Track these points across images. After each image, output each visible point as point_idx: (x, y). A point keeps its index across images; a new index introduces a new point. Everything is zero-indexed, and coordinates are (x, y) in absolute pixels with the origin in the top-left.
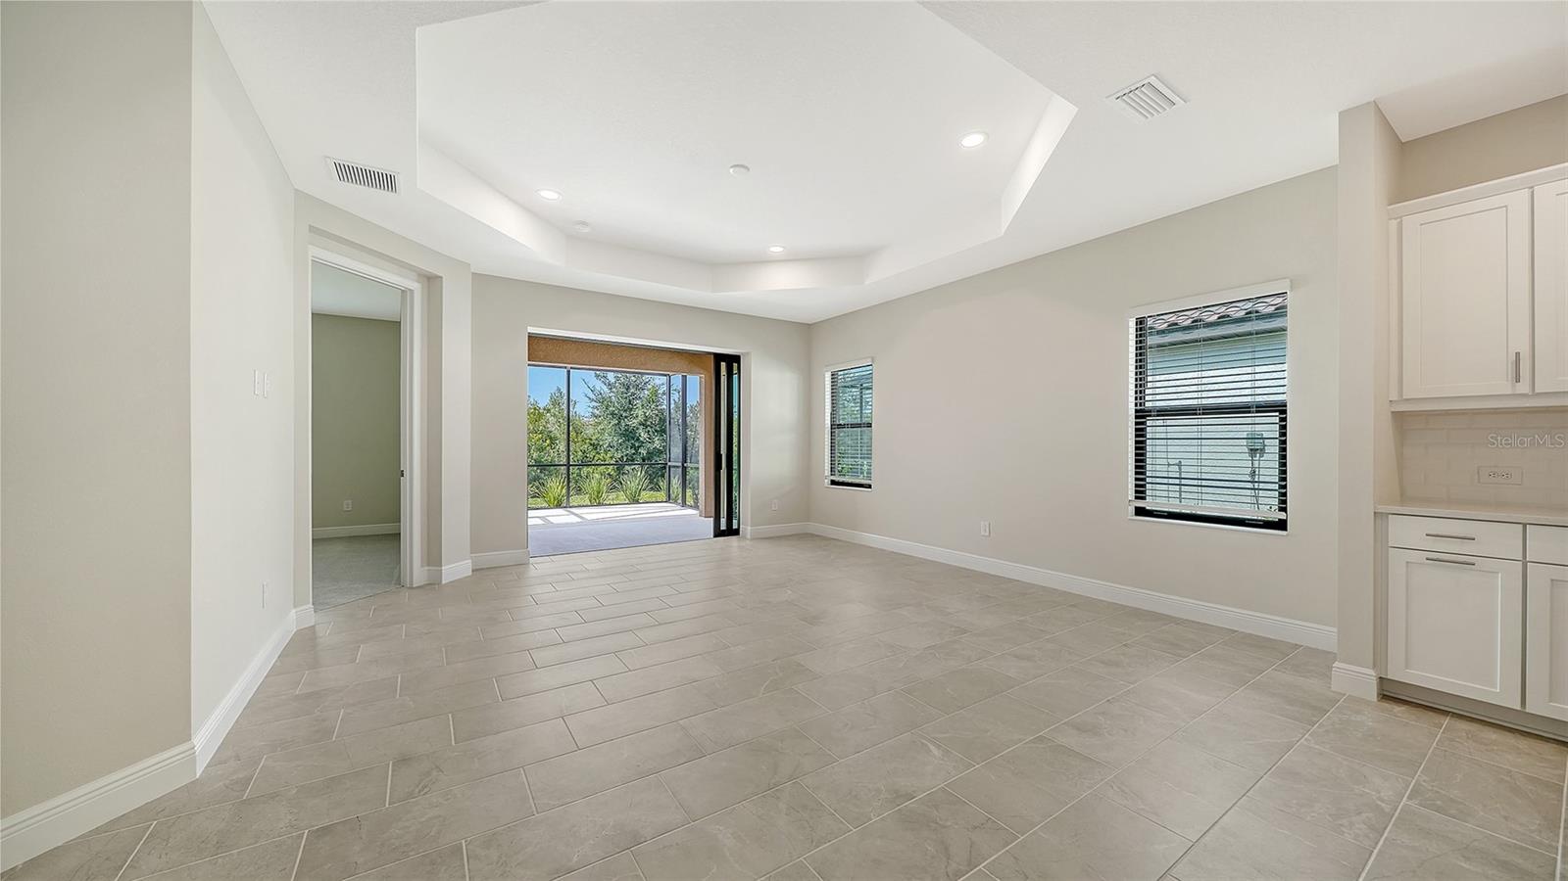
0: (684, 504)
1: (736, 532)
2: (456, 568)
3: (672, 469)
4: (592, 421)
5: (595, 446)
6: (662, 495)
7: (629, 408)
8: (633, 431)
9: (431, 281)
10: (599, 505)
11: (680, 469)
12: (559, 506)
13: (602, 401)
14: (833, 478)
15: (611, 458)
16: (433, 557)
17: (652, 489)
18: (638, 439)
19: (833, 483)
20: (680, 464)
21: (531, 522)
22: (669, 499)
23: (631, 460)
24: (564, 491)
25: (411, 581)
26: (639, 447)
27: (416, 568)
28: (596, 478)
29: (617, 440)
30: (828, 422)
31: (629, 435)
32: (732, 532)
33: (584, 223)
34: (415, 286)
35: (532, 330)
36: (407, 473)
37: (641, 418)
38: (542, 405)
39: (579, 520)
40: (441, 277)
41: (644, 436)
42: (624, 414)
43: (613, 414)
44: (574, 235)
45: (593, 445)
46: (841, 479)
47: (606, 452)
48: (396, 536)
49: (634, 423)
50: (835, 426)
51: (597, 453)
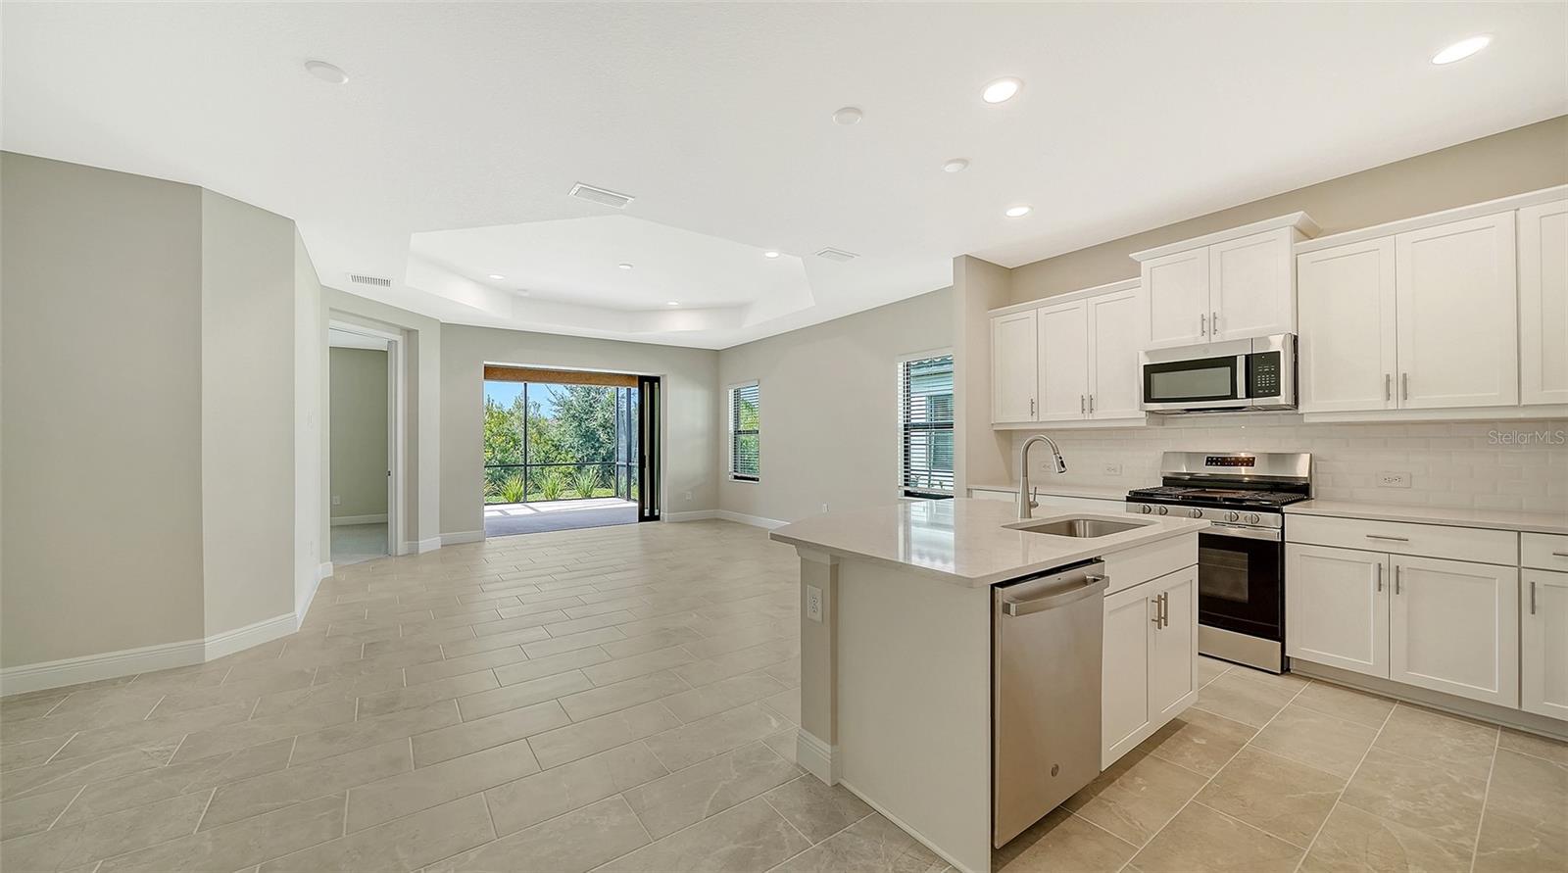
0: (629, 498)
1: (657, 518)
2: (430, 542)
3: (620, 468)
4: (555, 423)
5: (557, 447)
6: (612, 492)
7: (590, 411)
8: (593, 433)
9: (410, 334)
10: (554, 500)
11: (625, 468)
12: (517, 501)
13: (566, 405)
14: (736, 474)
15: (572, 458)
16: (412, 534)
17: (603, 486)
18: (598, 440)
19: (736, 477)
20: (625, 464)
21: (486, 515)
22: (617, 496)
23: (591, 460)
24: (522, 488)
25: (396, 552)
26: (599, 447)
27: (400, 545)
28: (553, 476)
29: (577, 442)
30: (731, 428)
31: (589, 436)
32: (654, 518)
33: (525, 290)
34: (399, 338)
35: (485, 363)
36: (393, 473)
37: (601, 420)
38: (506, 410)
39: (534, 512)
40: (417, 331)
41: (603, 437)
42: (585, 417)
43: (574, 416)
44: (518, 298)
45: (555, 446)
46: (739, 475)
47: (567, 452)
48: (385, 525)
49: (593, 425)
50: (738, 432)
51: (560, 454)
